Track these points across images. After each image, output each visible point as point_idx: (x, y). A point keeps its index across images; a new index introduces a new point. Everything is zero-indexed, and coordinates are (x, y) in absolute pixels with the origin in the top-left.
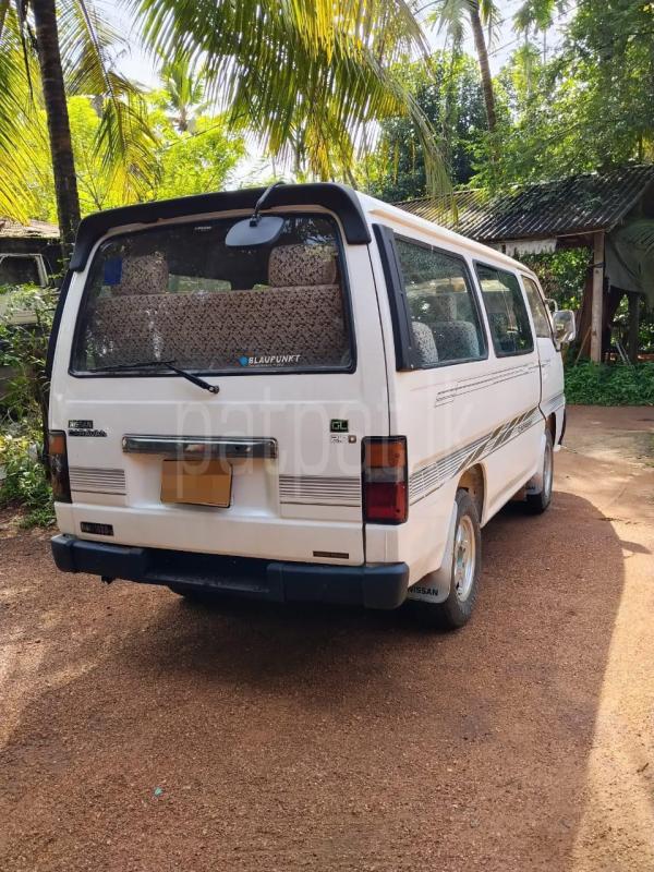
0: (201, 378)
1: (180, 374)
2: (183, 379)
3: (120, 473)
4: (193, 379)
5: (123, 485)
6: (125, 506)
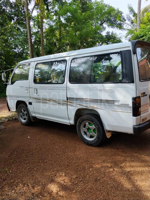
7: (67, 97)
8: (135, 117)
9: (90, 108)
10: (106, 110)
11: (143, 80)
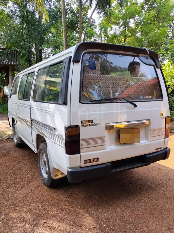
0: (134, 103)
1: (128, 102)
2: (129, 103)
3: (104, 138)
4: (132, 103)
5: (104, 142)
6: (105, 149)
7: (31, 119)
8: (68, 155)
9: (42, 134)
10: (50, 139)
11: (90, 101)
